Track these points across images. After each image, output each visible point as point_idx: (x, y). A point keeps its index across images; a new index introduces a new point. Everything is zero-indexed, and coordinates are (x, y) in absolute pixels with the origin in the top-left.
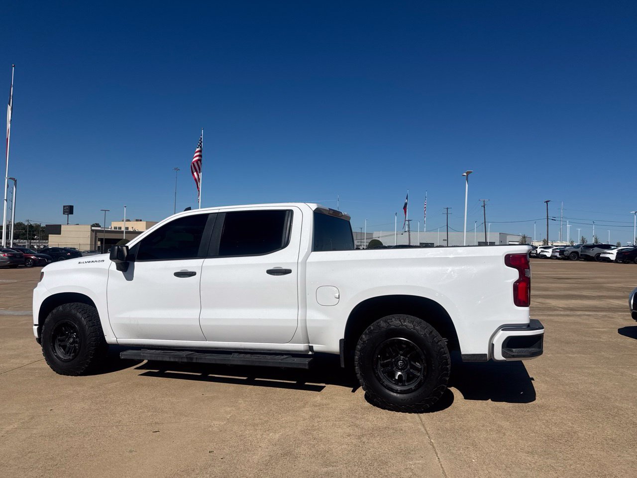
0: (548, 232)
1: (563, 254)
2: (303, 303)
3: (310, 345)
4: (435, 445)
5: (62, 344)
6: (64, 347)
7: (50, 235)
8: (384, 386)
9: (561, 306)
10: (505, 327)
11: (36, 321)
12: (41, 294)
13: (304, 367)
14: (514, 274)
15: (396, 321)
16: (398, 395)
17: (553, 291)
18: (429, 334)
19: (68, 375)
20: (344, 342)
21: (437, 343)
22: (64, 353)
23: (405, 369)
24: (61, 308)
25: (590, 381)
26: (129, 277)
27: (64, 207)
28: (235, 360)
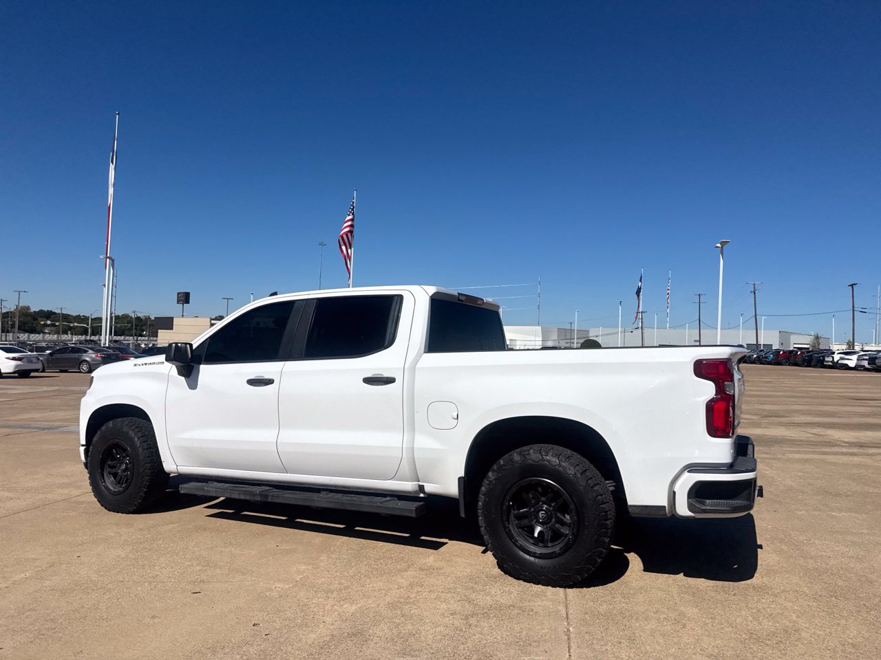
0: (853, 330)
1: (874, 364)
2: (411, 426)
3: (421, 484)
4: (572, 636)
5: (113, 471)
6: (115, 475)
7: (159, 331)
8: (517, 546)
9: (846, 440)
10: (693, 468)
11: (83, 441)
12: (89, 405)
13: (409, 515)
14: (708, 389)
15: (535, 454)
16: (537, 560)
17: (842, 417)
18: (581, 474)
19: (118, 512)
20: (465, 481)
21: (592, 487)
22: (115, 482)
23: (548, 523)
24: (110, 424)
25: (851, 554)
26: (193, 385)
27: (178, 294)
28: (321, 501)
